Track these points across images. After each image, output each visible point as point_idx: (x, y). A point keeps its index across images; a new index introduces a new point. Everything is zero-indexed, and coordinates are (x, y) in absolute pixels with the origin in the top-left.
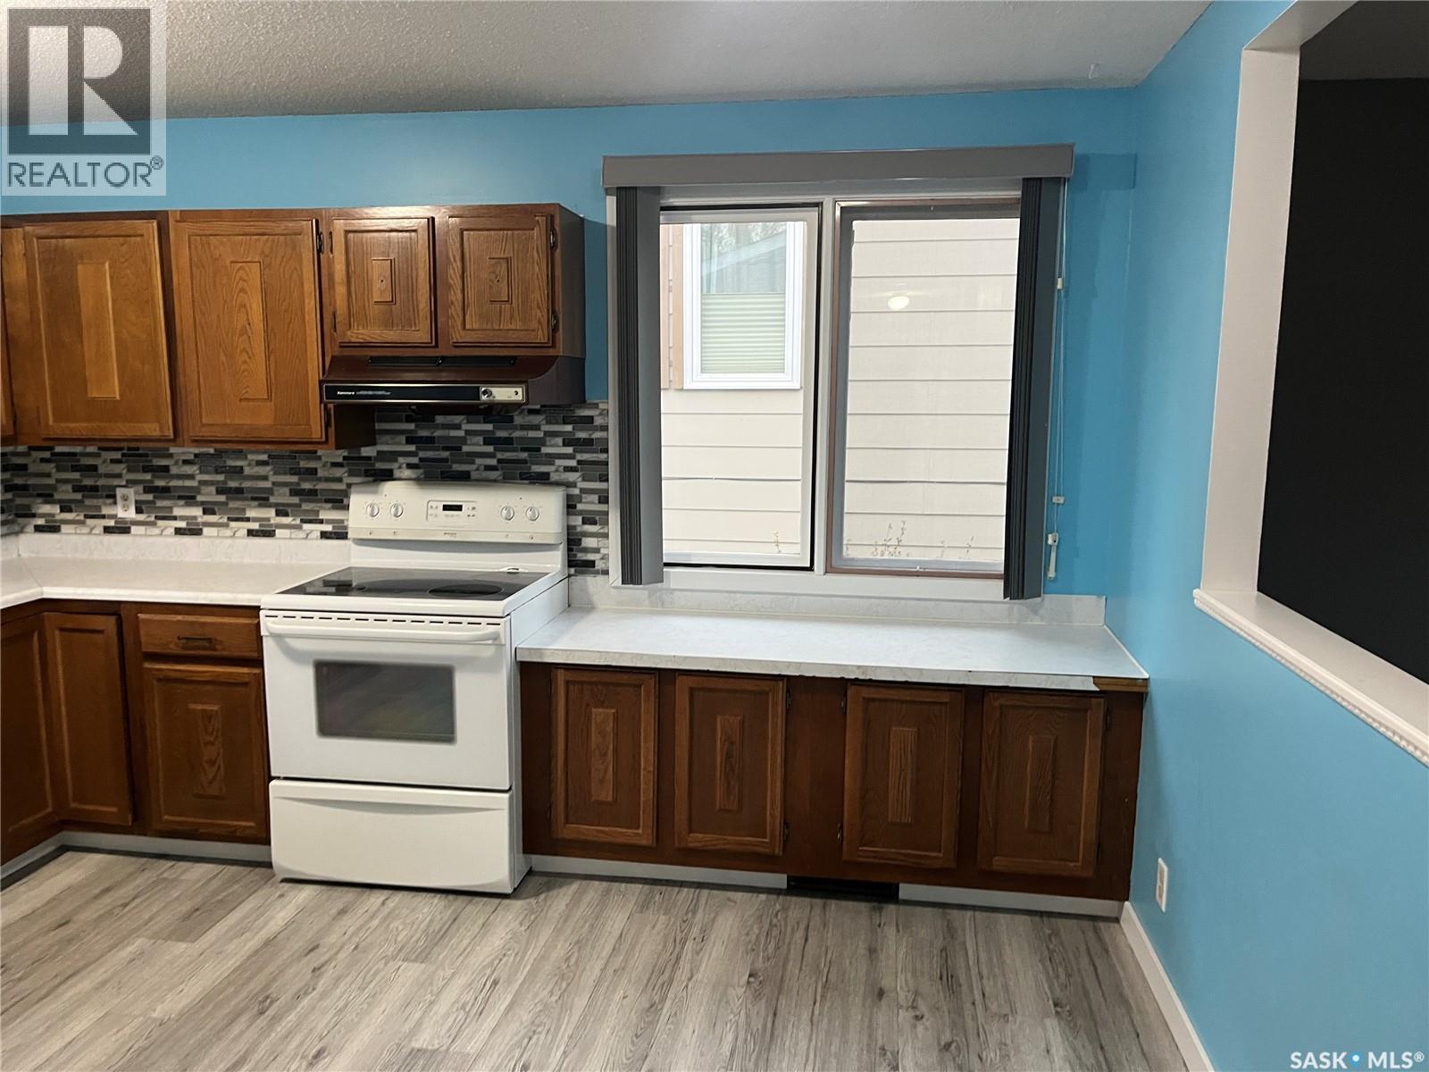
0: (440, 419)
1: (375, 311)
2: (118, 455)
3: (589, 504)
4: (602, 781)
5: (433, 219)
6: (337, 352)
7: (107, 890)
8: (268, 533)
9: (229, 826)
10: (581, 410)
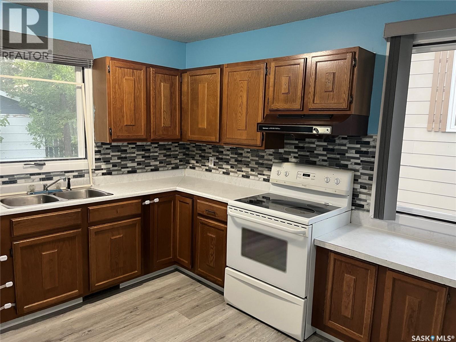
0: (307, 140)
1: (282, 97)
2: (211, 147)
3: (364, 180)
4: (346, 307)
5: (307, 59)
6: (269, 113)
7: (178, 289)
8: (247, 177)
9: (215, 278)
10: (365, 138)
